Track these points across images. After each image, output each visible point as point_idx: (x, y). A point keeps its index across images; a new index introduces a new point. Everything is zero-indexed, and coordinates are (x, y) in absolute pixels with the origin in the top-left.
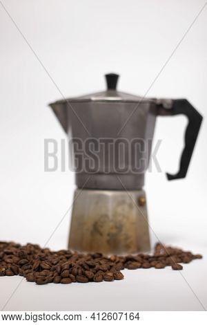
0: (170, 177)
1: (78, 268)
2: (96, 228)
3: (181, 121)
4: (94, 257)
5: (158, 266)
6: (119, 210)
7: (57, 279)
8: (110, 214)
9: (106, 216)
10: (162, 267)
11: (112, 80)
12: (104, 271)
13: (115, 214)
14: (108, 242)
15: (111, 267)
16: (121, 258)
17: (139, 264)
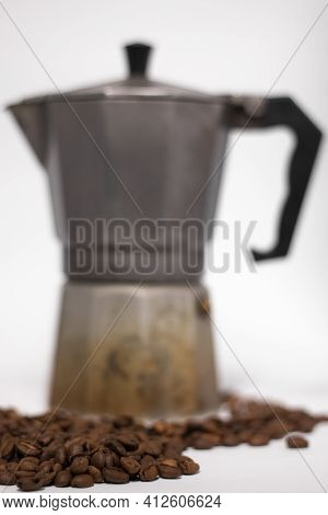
0: (259, 257)
1: (104, 452)
2: (114, 364)
3: (280, 142)
4: (117, 426)
5: (256, 440)
6: (162, 325)
7: (63, 478)
8: (144, 334)
9: (134, 338)
10: (264, 443)
11: (138, 56)
12: (155, 457)
13: (154, 334)
14: (141, 393)
15: (164, 445)
16: (176, 426)
17: (216, 439)
